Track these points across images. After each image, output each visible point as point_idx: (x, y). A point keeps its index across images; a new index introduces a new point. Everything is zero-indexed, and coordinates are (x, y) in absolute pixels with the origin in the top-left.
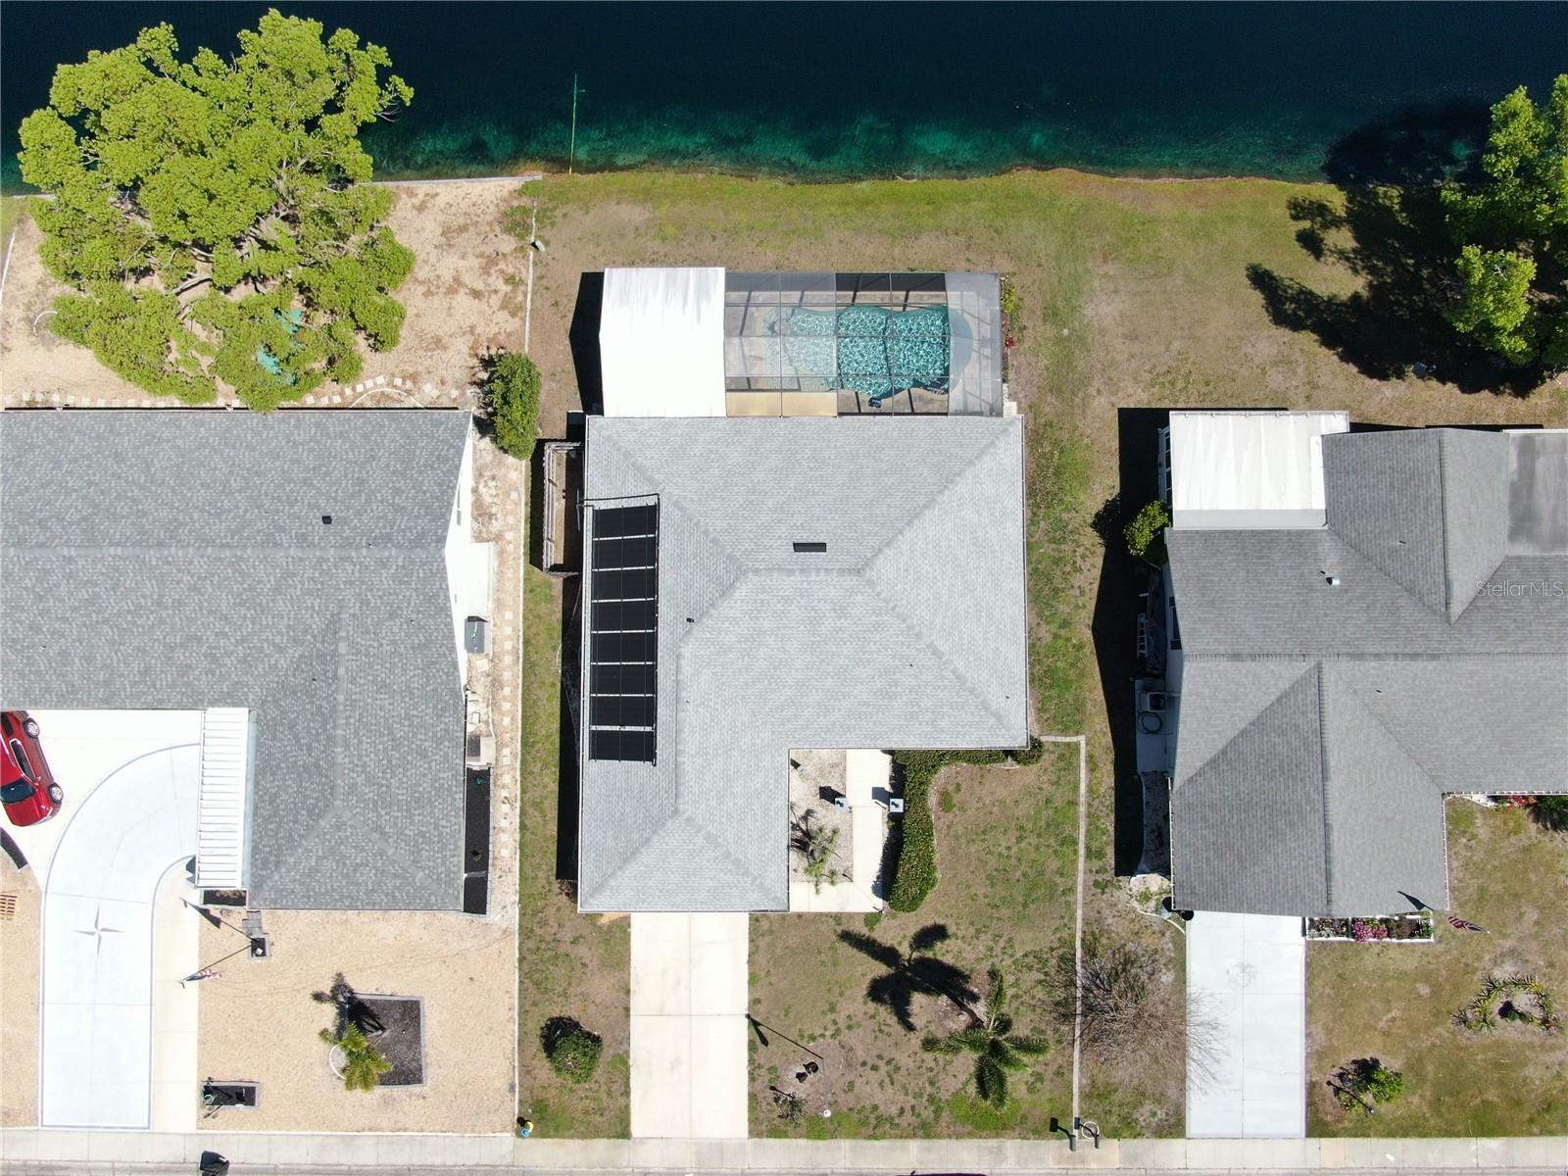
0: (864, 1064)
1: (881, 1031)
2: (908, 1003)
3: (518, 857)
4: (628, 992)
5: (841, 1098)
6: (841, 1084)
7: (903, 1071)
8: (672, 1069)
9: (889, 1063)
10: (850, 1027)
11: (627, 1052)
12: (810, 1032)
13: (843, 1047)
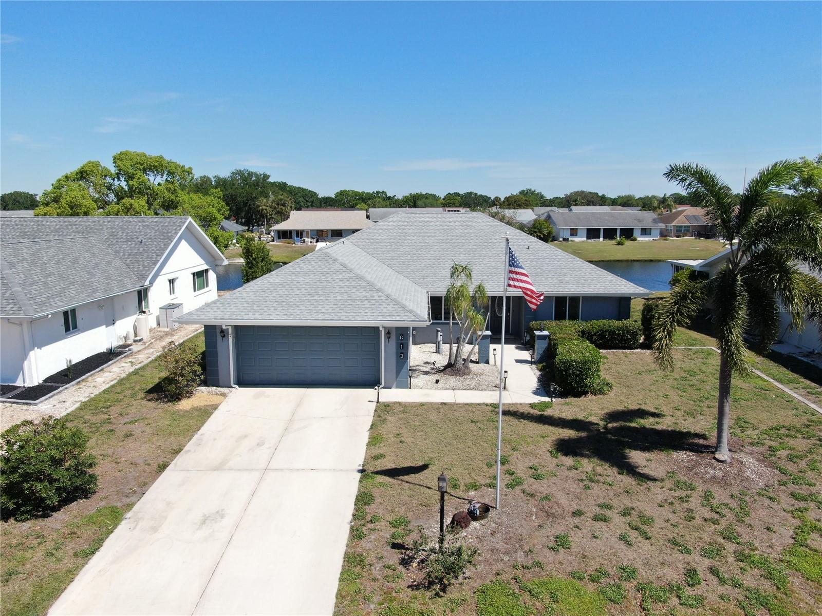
0: (577, 513)
1: (592, 481)
2: (625, 457)
3: (112, 383)
4: (177, 451)
5: (548, 557)
6: (542, 539)
7: (659, 523)
8: (204, 522)
9: (626, 513)
10: (537, 477)
11: (129, 507)
12: (468, 480)
13: (532, 495)
